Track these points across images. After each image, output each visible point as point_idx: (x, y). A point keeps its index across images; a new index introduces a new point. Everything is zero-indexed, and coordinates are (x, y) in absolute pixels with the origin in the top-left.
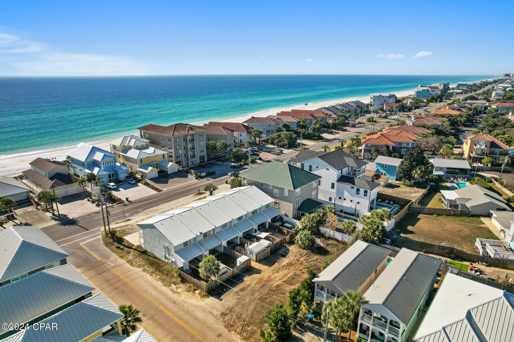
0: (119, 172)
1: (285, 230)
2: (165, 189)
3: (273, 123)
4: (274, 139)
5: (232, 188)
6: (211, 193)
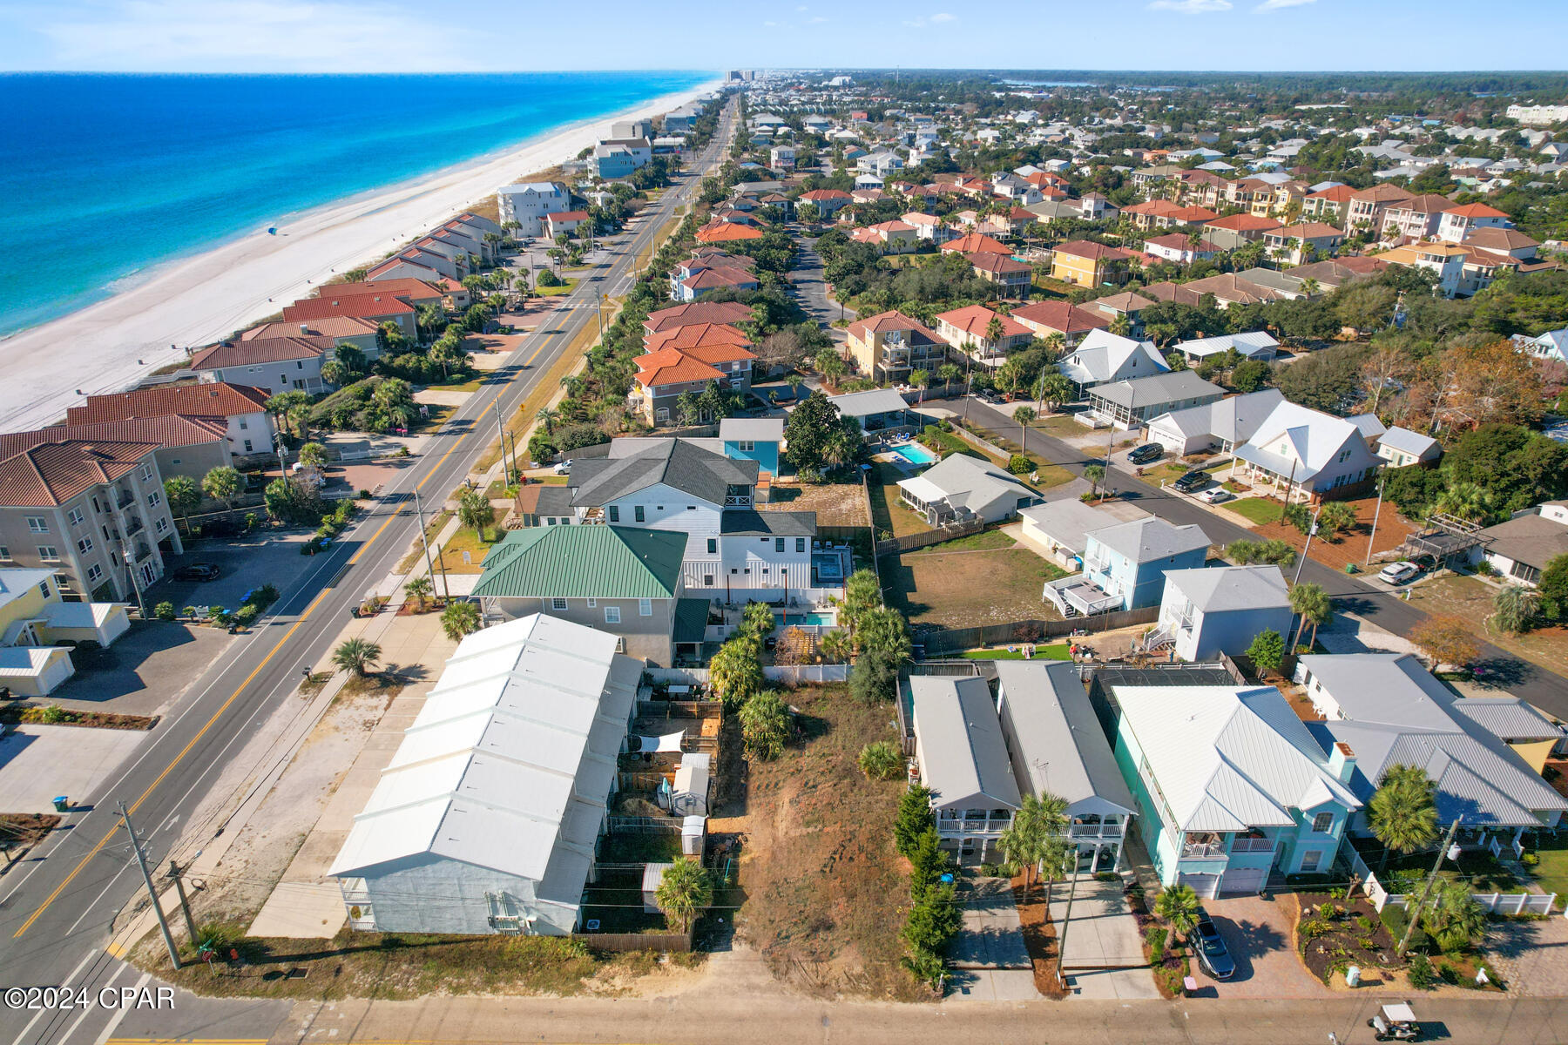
1: (692, 707)
2: (161, 711)
3: (310, 355)
4: (352, 413)
5: (457, 637)
6: (360, 670)
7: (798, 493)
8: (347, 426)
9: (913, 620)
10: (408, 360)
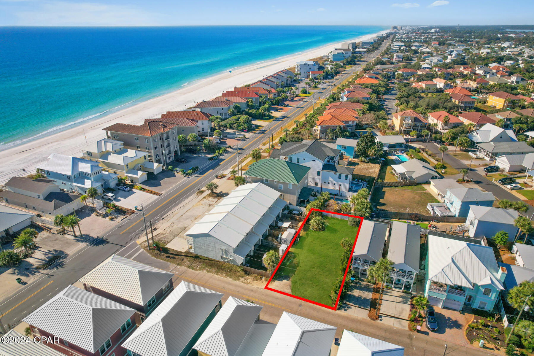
0: (110, 181)
1: (297, 217)
2: (163, 192)
3: (225, 107)
4: (233, 124)
5: (237, 185)
6: (212, 190)
7: (358, 164)
8: (231, 128)
9: (378, 207)
10: (253, 111)
